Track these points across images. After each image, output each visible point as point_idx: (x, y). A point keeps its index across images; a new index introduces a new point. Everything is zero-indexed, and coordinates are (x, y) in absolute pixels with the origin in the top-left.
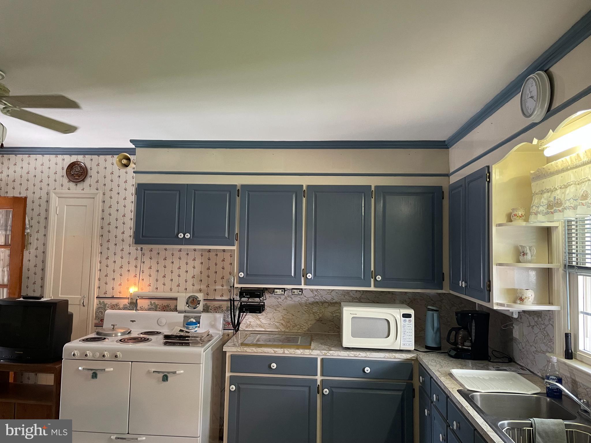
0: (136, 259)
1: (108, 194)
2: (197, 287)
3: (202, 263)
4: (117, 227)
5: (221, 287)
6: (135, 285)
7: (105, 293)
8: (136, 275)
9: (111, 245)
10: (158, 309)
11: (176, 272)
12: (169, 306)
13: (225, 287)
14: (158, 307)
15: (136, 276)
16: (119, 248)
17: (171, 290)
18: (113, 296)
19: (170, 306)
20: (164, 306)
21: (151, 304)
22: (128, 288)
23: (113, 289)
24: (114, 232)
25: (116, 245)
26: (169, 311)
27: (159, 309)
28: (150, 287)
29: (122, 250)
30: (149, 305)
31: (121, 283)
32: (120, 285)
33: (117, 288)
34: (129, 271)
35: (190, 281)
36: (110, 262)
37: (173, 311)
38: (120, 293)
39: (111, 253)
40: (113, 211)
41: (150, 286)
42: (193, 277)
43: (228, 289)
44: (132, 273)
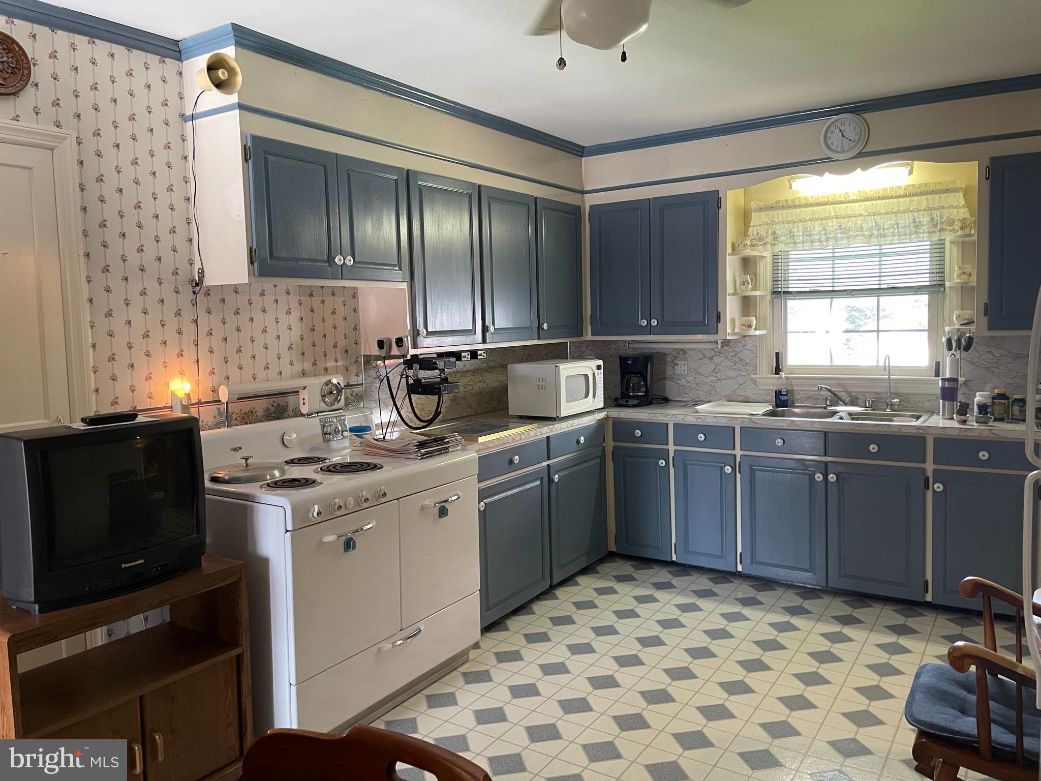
0: (178, 314)
1: (90, 143)
2: (298, 368)
3: (302, 319)
4: (124, 235)
5: (335, 363)
6: (182, 374)
7: (115, 403)
8: (182, 351)
9: (114, 280)
10: (234, 422)
11: (260, 340)
12: (254, 411)
13: (340, 363)
14: (234, 418)
15: (182, 355)
16: (135, 287)
17: (254, 379)
18: (136, 407)
19: (256, 412)
20: (245, 413)
21: (219, 414)
22: (167, 384)
23: (133, 391)
24: (116, 246)
25: (126, 279)
26: (255, 423)
27: (237, 422)
28: (213, 375)
29: (143, 293)
30: (215, 417)
31: (151, 374)
32: (149, 378)
33: (143, 388)
34: (165, 343)
35: (286, 356)
36: (117, 324)
37: (261, 422)
38: (150, 398)
39: (116, 299)
40: (108, 190)
41: (213, 373)
42: (290, 348)
43: (344, 366)
44: (172, 349)
